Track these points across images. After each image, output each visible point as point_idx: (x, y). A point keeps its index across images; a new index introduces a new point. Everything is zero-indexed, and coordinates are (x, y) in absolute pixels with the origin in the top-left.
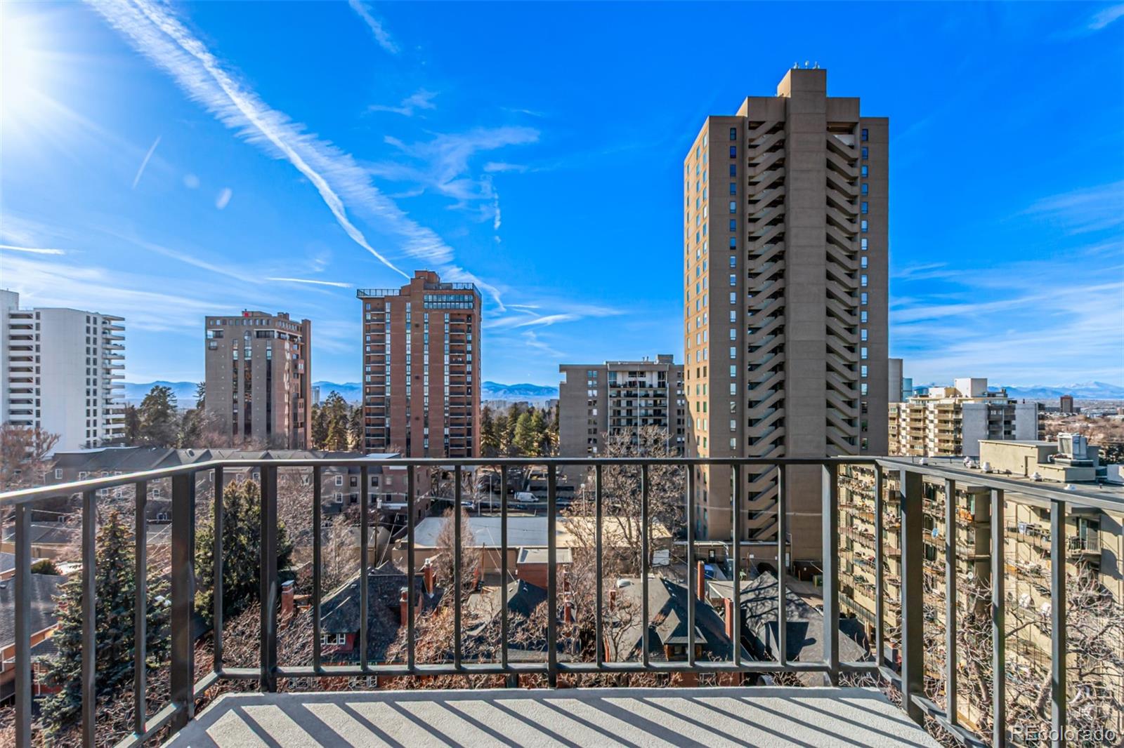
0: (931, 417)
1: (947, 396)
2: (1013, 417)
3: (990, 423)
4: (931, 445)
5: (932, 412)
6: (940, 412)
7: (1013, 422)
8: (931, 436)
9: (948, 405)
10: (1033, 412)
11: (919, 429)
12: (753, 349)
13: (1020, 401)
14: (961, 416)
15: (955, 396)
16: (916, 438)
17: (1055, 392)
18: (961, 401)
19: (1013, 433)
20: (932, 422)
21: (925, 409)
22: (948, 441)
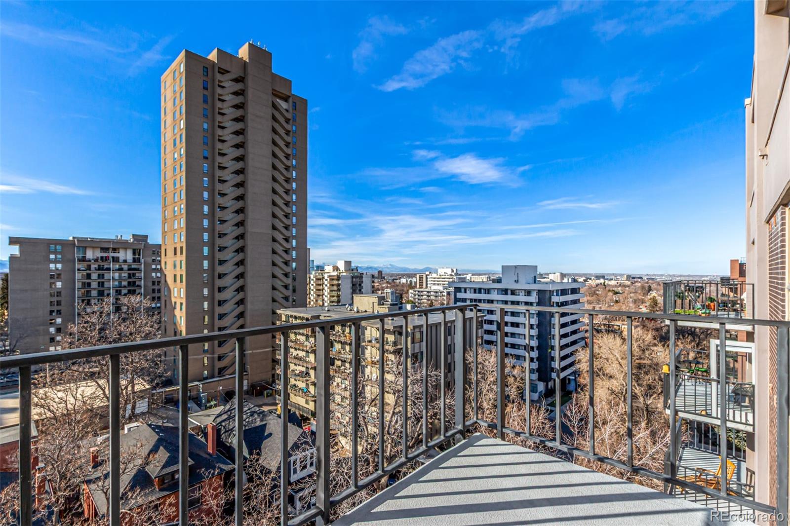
0: (326, 283)
1: (334, 271)
2: (362, 282)
3: (353, 285)
4: (326, 299)
5: (326, 280)
6: (330, 279)
7: (362, 285)
8: (326, 294)
9: (334, 276)
10: (370, 279)
11: (320, 290)
12: (221, 235)
13: (365, 273)
14: (340, 282)
15: (337, 271)
16: (318, 296)
17: (375, 269)
18: (340, 273)
19: (362, 290)
20: (326, 285)
21: (323, 278)
22: (334, 296)
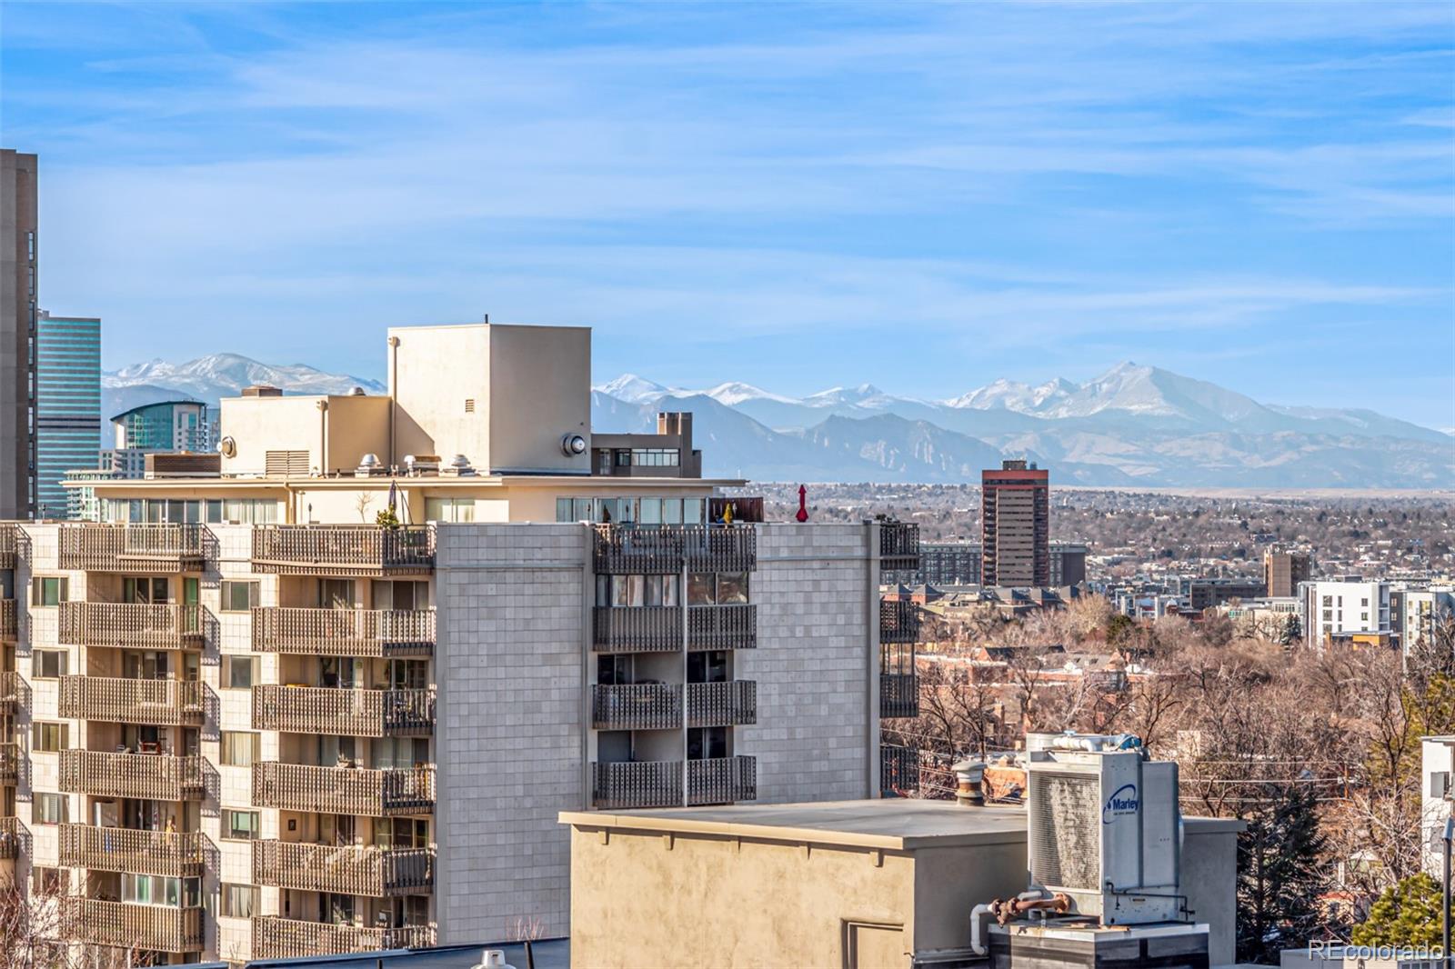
0: (235, 634)
1: (341, 470)
2: (742, 625)
3: (609, 671)
4: (235, 864)
5: (240, 596)
6: (293, 588)
7: (745, 665)
8: (235, 788)
9: (347, 536)
10: (850, 580)
11: (150, 736)
13: (777, 503)
14: (427, 627)
15: (389, 464)
16: (135, 813)
18: (427, 500)
19: (744, 740)
20: (240, 673)
21: (200, 566)
22: (344, 826)
